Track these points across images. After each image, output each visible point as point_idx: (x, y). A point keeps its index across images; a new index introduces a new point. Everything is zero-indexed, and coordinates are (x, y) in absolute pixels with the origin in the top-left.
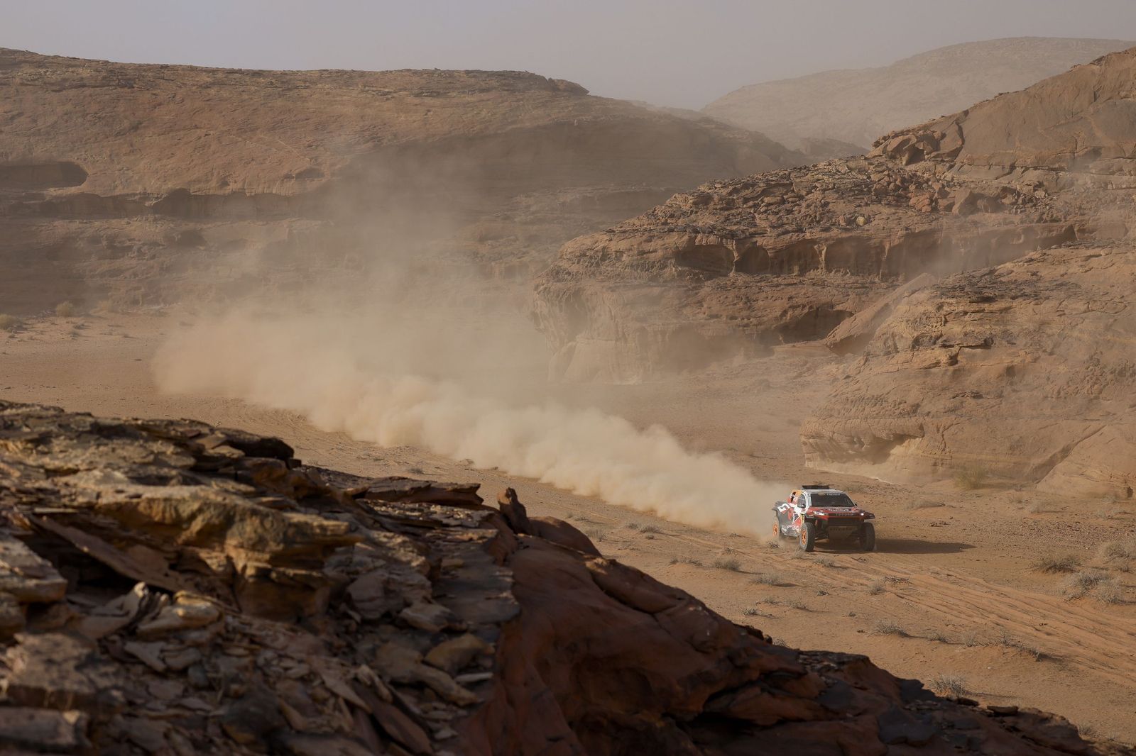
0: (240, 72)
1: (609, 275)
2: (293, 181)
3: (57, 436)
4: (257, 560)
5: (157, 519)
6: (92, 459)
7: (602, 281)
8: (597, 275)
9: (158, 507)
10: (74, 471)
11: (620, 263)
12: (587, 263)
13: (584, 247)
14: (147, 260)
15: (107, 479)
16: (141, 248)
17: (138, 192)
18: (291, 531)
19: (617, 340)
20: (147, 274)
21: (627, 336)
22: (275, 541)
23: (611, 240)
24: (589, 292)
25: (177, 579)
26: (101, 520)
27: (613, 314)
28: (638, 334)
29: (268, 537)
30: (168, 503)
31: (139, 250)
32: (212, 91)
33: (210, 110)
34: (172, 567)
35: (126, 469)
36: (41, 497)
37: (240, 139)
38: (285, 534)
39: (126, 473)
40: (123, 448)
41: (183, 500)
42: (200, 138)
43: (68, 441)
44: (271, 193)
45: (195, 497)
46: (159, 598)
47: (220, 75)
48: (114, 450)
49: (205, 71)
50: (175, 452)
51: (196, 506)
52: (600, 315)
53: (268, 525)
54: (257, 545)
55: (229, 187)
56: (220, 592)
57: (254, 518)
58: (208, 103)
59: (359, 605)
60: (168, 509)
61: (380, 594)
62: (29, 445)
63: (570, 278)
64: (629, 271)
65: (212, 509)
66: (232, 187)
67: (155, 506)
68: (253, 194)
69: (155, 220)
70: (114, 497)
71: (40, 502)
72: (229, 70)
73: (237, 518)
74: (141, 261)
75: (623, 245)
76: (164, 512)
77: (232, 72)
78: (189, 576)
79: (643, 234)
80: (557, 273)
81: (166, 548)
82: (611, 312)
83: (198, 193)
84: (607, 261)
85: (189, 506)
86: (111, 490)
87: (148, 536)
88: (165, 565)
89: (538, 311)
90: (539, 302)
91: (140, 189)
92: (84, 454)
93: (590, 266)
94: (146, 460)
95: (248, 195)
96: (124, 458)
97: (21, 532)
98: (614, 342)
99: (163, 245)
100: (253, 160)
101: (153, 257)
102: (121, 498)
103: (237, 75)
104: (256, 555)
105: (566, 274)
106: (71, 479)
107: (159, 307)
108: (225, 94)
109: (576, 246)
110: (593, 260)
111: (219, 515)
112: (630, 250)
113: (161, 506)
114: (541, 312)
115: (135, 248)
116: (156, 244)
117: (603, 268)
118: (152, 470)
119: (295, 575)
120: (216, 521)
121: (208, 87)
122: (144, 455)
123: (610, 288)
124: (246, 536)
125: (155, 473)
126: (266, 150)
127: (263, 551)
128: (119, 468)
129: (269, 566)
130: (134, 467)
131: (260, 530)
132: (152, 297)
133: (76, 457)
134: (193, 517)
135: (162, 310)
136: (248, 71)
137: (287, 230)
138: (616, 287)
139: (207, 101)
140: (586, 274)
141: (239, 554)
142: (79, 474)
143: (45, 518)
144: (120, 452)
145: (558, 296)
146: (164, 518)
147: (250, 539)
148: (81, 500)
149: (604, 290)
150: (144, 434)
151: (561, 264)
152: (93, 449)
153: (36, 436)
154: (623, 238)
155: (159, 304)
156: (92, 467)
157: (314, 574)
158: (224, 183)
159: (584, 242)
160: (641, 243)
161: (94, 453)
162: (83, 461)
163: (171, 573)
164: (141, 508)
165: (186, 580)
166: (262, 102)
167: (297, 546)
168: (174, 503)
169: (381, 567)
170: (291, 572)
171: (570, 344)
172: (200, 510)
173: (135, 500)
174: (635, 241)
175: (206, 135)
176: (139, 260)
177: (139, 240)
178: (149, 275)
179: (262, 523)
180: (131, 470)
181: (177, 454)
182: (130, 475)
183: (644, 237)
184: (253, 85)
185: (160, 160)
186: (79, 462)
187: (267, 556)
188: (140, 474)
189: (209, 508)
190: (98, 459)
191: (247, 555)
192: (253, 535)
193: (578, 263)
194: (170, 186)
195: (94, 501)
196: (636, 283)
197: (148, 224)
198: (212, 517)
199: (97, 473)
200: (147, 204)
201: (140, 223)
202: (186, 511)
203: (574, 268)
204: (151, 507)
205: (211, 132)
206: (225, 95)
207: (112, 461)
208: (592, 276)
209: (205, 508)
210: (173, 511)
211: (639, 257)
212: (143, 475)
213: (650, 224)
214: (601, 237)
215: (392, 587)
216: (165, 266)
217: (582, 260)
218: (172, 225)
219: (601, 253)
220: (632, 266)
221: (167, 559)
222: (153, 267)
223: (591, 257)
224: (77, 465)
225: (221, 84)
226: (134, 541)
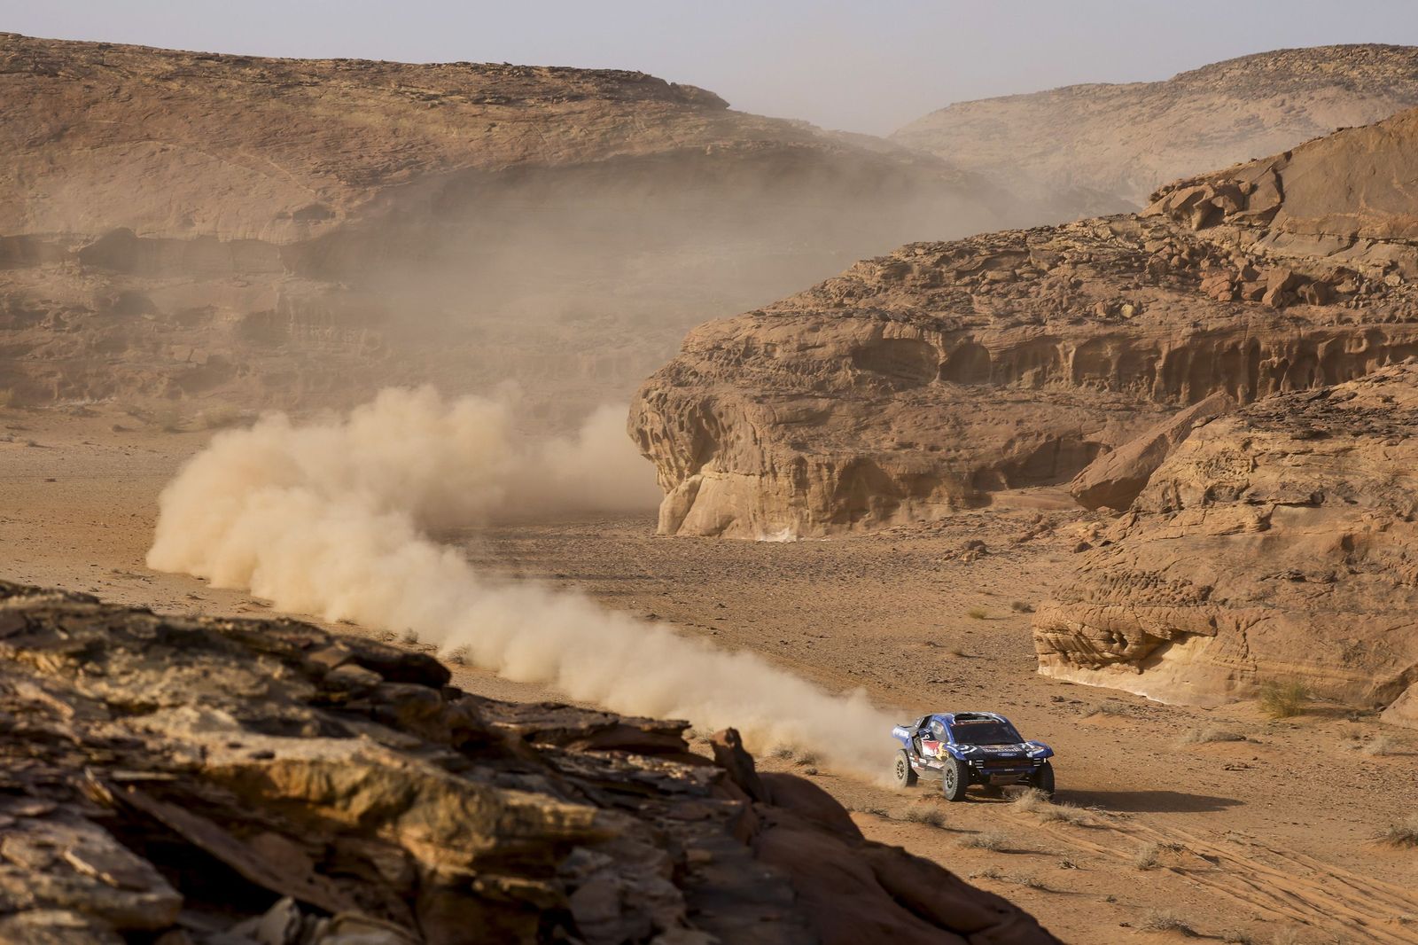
0: (216, 57)
1: (754, 379)
2: (290, 222)
3: (114, 647)
4: (454, 862)
5: (296, 791)
6: (176, 688)
7: (744, 387)
8: (737, 377)
9: (301, 773)
10: (150, 708)
11: (771, 361)
12: (722, 360)
13: (719, 336)
14: (69, 332)
15: (206, 723)
16: (60, 314)
17: (59, 231)
18: (508, 820)
19: (762, 475)
20: (66, 353)
21: (777, 470)
22: (481, 832)
23: (759, 326)
24: (725, 403)
25: (327, 889)
26: (210, 792)
27: (758, 437)
28: (794, 467)
29: (472, 826)
30: (317, 768)
31: (57, 317)
32: (175, 86)
33: (170, 113)
34: (319, 869)
35: (234, 708)
36: (118, 753)
37: (213, 158)
38: (498, 823)
39: (233, 713)
40: (220, 672)
41: (341, 766)
42: (154, 154)
43: (129, 657)
44: (256, 240)
45: (359, 760)
46: (314, 925)
47: (186, 62)
48: (206, 674)
49: (164, 55)
50: (286, 675)
51: (360, 774)
52: (738, 437)
53: (472, 808)
54: (452, 837)
55: (193, 229)
56: (393, 909)
57: (451, 797)
58: (168, 102)
59: (584, 930)
60: (316, 778)
61: (615, 913)
62: (72, 662)
63: (696, 380)
64: (784, 373)
65: (386, 781)
66: (199, 228)
67: (295, 773)
68: (229, 240)
69: (83, 274)
70: (229, 755)
71: (118, 762)
72: (200, 54)
73: (424, 796)
74: (58, 334)
75: (777, 334)
76: (309, 781)
77: (205, 57)
78: (344, 883)
79: (807, 320)
80: (679, 372)
81: (311, 838)
82: (754, 432)
83: (147, 236)
84: (752, 358)
85: (350, 774)
86: (222, 744)
87: (283, 819)
88: (308, 865)
89: (647, 428)
90: (649, 415)
91: (61, 227)
92: (159, 680)
93: (728, 364)
94: (257, 692)
95: (222, 241)
96: (224, 688)
97: (97, 812)
98: (757, 477)
99: (93, 311)
100: (231, 189)
101: (77, 328)
102: (240, 757)
103: (212, 62)
104: (452, 854)
105: (691, 374)
106: (152, 722)
107: (83, 402)
108: (193, 90)
109: (707, 334)
110: (732, 356)
111: (395, 792)
112: (787, 342)
113: (307, 771)
114: (652, 430)
115: (50, 315)
116: (81, 309)
117: (745, 368)
118: (272, 708)
119: (512, 887)
120: (391, 799)
121: (169, 79)
122: (253, 682)
123: (755, 398)
124: (438, 824)
125: (278, 714)
126: (251, 176)
127: (461, 849)
128: (221, 705)
129: (472, 873)
130: (244, 702)
131: (460, 816)
132: (73, 386)
133: (148, 683)
134: (354, 791)
135: (86, 408)
136: (228, 56)
137: (278, 295)
138: (764, 396)
139: (168, 98)
140: (720, 375)
141: (425, 851)
142: (161, 713)
143: (132, 789)
144: (219, 679)
145: (678, 407)
146: (308, 790)
147: (443, 829)
148: (180, 759)
149: (746, 400)
150: (237, 646)
151: (684, 360)
152: (172, 672)
153: (80, 647)
154: (776, 324)
155: (82, 398)
156: (178, 702)
157: (541, 885)
158: (187, 221)
159: (719, 329)
160: (803, 333)
161: (176, 679)
162: (162, 690)
163: (317, 878)
164: (275, 773)
165: (342, 890)
166: (248, 104)
167: (516, 843)
168: (326, 769)
169: (607, 866)
170: (507, 882)
171: (693, 478)
172: (367, 782)
173: (264, 763)
174: (794, 331)
175: (163, 150)
176: (55, 331)
177: (57, 303)
178: (70, 355)
179: (463, 805)
180: (241, 709)
181: (289, 678)
182: (242, 716)
183: (809, 324)
184: (235, 79)
185: (92, 184)
186: (156, 692)
187: (468, 857)
188: (254, 716)
189: (381, 778)
190: (184, 689)
191: (437, 853)
192: (449, 824)
193: (710, 359)
194: (106, 224)
195: (199, 761)
196: (794, 392)
197: (71, 280)
198: (384, 794)
199: (189, 712)
200: (71, 249)
201: (59, 278)
202: (343, 781)
203: (703, 367)
204: (288, 774)
205: (171, 146)
206: (193, 92)
207: (208, 693)
208: (730, 380)
209: (375, 778)
210: (324, 782)
211: (800, 354)
212: (259, 718)
213: (817, 305)
214: (744, 322)
215: (631, 901)
216: (93, 342)
217: (715, 355)
218: (107, 283)
219: (744, 346)
220: (788, 366)
221: (312, 856)
222: (75, 343)
223: (729, 352)
224: (154, 698)
225: (187, 75)
226: (261, 827)
